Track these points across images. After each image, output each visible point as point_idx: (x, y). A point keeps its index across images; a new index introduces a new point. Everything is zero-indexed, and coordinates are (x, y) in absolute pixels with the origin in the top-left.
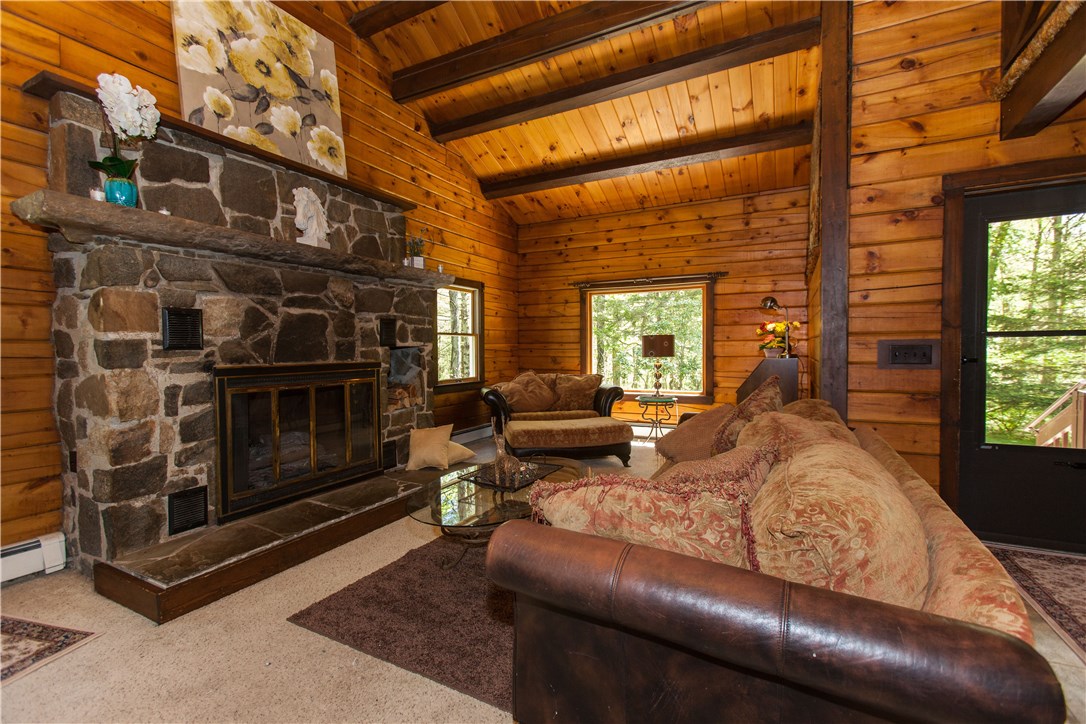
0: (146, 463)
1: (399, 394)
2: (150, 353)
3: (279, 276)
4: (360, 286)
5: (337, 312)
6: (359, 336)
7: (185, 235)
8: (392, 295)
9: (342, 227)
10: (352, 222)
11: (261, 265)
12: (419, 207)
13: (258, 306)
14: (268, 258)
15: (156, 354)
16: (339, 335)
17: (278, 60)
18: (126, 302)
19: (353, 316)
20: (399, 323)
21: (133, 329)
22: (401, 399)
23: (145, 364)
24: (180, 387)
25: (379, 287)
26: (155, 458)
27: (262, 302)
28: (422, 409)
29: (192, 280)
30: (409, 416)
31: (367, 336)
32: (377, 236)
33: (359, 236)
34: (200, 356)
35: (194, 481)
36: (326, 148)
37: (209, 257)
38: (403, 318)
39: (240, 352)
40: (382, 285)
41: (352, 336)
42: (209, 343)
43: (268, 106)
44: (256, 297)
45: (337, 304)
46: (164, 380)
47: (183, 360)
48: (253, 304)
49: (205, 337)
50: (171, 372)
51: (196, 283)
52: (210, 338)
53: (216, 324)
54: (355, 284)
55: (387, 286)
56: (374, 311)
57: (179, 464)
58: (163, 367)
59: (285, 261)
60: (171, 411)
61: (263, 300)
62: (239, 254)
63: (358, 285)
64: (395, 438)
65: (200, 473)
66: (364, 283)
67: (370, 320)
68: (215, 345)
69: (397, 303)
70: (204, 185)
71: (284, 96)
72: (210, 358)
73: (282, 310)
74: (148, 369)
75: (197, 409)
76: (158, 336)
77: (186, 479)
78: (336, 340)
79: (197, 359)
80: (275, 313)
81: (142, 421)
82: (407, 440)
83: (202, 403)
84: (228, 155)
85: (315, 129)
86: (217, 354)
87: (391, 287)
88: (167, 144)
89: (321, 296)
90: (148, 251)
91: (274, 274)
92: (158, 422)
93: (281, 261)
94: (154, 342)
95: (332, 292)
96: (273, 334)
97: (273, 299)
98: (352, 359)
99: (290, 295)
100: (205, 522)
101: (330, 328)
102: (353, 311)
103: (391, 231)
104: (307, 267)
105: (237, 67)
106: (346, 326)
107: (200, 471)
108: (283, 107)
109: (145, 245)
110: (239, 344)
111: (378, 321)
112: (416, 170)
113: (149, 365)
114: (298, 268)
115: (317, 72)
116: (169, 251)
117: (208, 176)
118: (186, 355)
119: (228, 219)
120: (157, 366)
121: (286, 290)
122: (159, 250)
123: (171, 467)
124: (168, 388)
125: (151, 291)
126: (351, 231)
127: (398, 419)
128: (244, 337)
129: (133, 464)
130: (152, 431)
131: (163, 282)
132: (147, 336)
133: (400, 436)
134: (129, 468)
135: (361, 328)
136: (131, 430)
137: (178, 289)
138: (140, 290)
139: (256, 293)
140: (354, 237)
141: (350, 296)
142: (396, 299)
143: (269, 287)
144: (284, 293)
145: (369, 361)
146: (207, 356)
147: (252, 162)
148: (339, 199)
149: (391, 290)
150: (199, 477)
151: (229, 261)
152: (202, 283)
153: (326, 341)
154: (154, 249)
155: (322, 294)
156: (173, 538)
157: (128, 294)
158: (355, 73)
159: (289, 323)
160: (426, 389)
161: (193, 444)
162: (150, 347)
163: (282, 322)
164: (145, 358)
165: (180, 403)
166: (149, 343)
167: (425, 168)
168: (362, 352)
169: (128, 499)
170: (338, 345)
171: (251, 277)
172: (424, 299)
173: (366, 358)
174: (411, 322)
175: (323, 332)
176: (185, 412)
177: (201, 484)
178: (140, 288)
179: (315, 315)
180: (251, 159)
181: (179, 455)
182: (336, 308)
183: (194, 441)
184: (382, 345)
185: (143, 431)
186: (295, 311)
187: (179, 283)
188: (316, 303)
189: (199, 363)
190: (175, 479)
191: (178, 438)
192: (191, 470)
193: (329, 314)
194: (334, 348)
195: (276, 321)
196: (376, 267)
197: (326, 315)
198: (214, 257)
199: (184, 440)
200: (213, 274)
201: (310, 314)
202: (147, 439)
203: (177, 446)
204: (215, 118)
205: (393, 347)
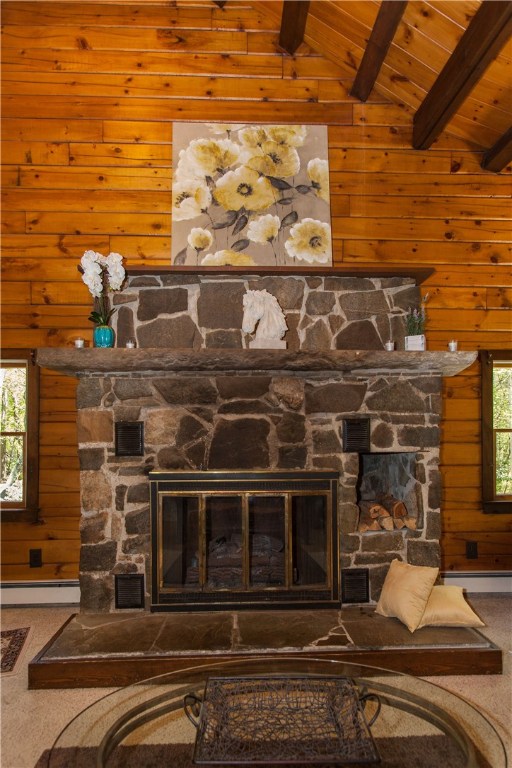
0: (102, 545)
1: (375, 512)
2: (106, 458)
3: (214, 385)
4: (315, 384)
5: (281, 415)
6: (310, 441)
7: (125, 361)
8: (362, 390)
9: (325, 319)
10: (337, 310)
11: (197, 376)
12: (438, 268)
13: (193, 415)
14: (201, 369)
15: (111, 460)
16: (282, 439)
17: (261, 175)
18: (92, 419)
19: (302, 418)
20: (375, 424)
21: (95, 440)
22: (376, 519)
23: (102, 467)
24: (125, 487)
25: (342, 381)
26: (109, 543)
27: (198, 411)
28: (418, 535)
29: (138, 397)
30: (394, 542)
31: (324, 441)
32: (373, 319)
33: (346, 324)
34: (142, 462)
35: (134, 568)
36: (306, 240)
37: (151, 376)
38: (383, 417)
39: (175, 458)
40: (346, 379)
41: (301, 440)
42: (149, 451)
43: (246, 222)
44: (191, 406)
45: (282, 406)
46: (116, 480)
47: (129, 464)
48: (189, 414)
49: (146, 445)
50: (120, 474)
51: (141, 399)
52: (149, 445)
53: (155, 434)
54: (308, 381)
55: (354, 379)
56: (335, 411)
57: (125, 551)
58: (114, 470)
59: (217, 369)
60: (120, 507)
61: (199, 409)
62: (177, 369)
63: (312, 383)
64: (370, 566)
65: (139, 561)
66: (320, 380)
67: (329, 422)
68: (154, 452)
69: (371, 399)
70: (184, 313)
71: (264, 207)
72: (150, 464)
73: (218, 417)
74: (105, 471)
75: (140, 507)
76: (112, 445)
77: (129, 565)
78: (280, 445)
79: (140, 464)
80: (210, 420)
81: (101, 511)
82: (385, 572)
83: (143, 502)
84: (204, 281)
85: (297, 226)
86: (156, 460)
87: (362, 380)
88: (157, 288)
89: (261, 399)
90: (107, 379)
91: (209, 383)
92: (110, 514)
93: (214, 369)
94: (109, 450)
95: (276, 394)
96: (207, 441)
97: (208, 407)
98: (302, 467)
99: (226, 402)
100: (141, 606)
101: (272, 432)
102: (302, 413)
103: (395, 309)
104: (245, 371)
105: (219, 200)
106: (293, 428)
107: (140, 560)
108: (262, 218)
109: (106, 374)
110: (176, 451)
111: (340, 423)
112: (452, 223)
113: (105, 468)
114: (235, 373)
115: (304, 166)
116: (122, 376)
117: (186, 304)
118: (132, 460)
119: (204, 337)
120: (111, 469)
121: (222, 397)
122: (115, 376)
123: (120, 553)
124: (118, 487)
125: (109, 410)
126: (335, 321)
127: (371, 544)
128: (179, 444)
129: (93, 544)
130: (105, 521)
131: (118, 402)
132: (104, 445)
133: (377, 565)
134: (90, 547)
135: (314, 432)
136: (93, 518)
137: (128, 405)
138: (102, 410)
139: (193, 403)
140: (338, 327)
141: (300, 396)
142: (369, 394)
143: (205, 396)
144: (219, 399)
145: (325, 469)
146: (147, 461)
147: (226, 281)
148: (321, 289)
149: (363, 383)
150: (138, 565)
151: (167, 377)
152: (146, 399)
153: (267, 447)
154: (112, 376)
155: (263, 397)
156: (118, 611)
157: (93, 413)
158: (357, 145)
159: (224, 430)
160: (426, 509)
161: (135, 536)
162: (107, 454)
163: (217, 429)
164: (103, 463)
165: (125, 500)
166: (106, 451)
167: (470, 214)
168: (315, 460)
169: (90, 570)
170: (282, 452)
171: (186, 388)
172: (422, 389)
173: (321, 466)
174: (397, 421)
175: (263, 438)
176: (130, 508)
177: (139, 572)
178: (102, 408)
179: (253, 419)
180: (224, 278)
181: (125, 543)
182: (281, 411)
183: (136, 533)
184: (347, 450)
185: (100, 520)
186: (231, 417)
187: (129, 400)
188: (256, 407)
189: (141, 468)
190: (123, 563)
191: (124, 529)
192: (134, 557)
193: (272, 417)
194: (277, 455)
195: (211, 428)
196: (331, 360)
197: (268, 419)
198: (155, 375)
199: (129, 532)
200: (154, 391)
201: (247, 419)
202: (102, 526)
203: (124, 536)
204: (196, 252)
205: (364, 453)
